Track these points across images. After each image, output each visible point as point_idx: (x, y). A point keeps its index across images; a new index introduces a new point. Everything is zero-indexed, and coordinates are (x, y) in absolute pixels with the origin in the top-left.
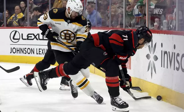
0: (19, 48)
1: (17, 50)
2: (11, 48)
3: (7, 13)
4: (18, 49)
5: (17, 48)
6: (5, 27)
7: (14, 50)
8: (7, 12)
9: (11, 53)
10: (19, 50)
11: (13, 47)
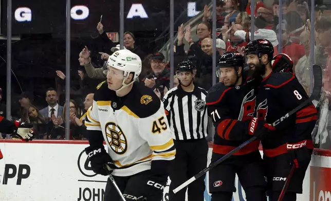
0: (99, 190)
1: (95, 195)
2: (80, 189)
3: (72, 107)
4: (96, 192)
5: (94, 189)
6: (67, 141)
7: (87, 193)
8: (72, 104)
9: (79, 199)
10: (98, 195)
11: (84, 185)
